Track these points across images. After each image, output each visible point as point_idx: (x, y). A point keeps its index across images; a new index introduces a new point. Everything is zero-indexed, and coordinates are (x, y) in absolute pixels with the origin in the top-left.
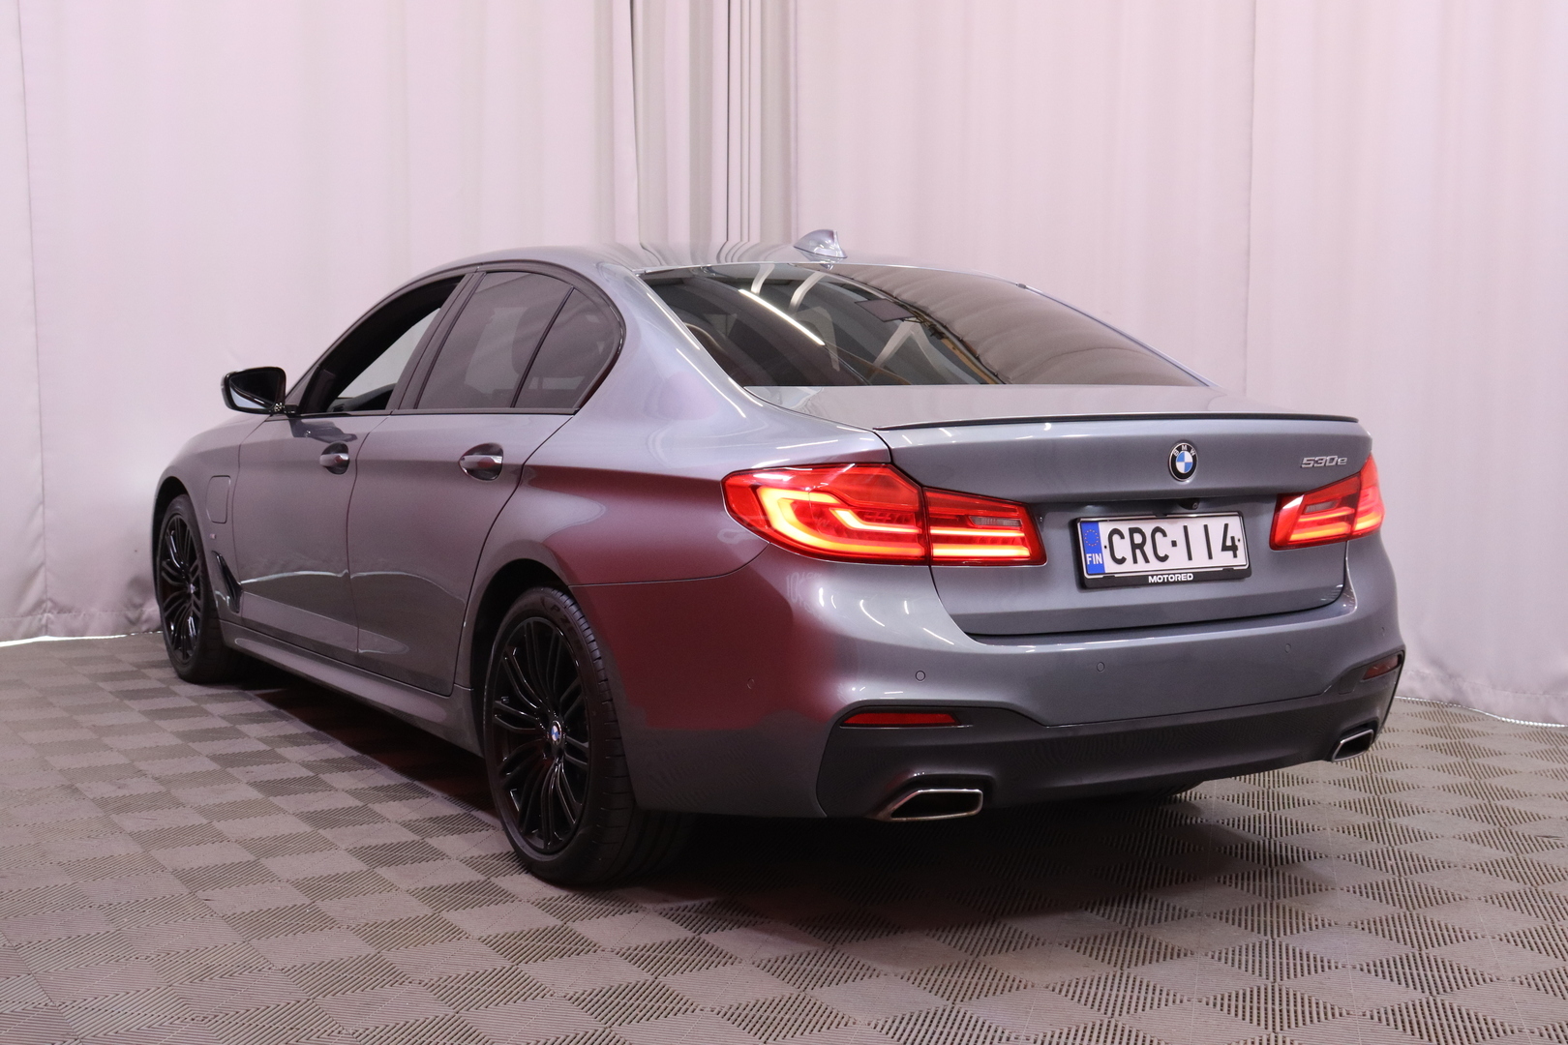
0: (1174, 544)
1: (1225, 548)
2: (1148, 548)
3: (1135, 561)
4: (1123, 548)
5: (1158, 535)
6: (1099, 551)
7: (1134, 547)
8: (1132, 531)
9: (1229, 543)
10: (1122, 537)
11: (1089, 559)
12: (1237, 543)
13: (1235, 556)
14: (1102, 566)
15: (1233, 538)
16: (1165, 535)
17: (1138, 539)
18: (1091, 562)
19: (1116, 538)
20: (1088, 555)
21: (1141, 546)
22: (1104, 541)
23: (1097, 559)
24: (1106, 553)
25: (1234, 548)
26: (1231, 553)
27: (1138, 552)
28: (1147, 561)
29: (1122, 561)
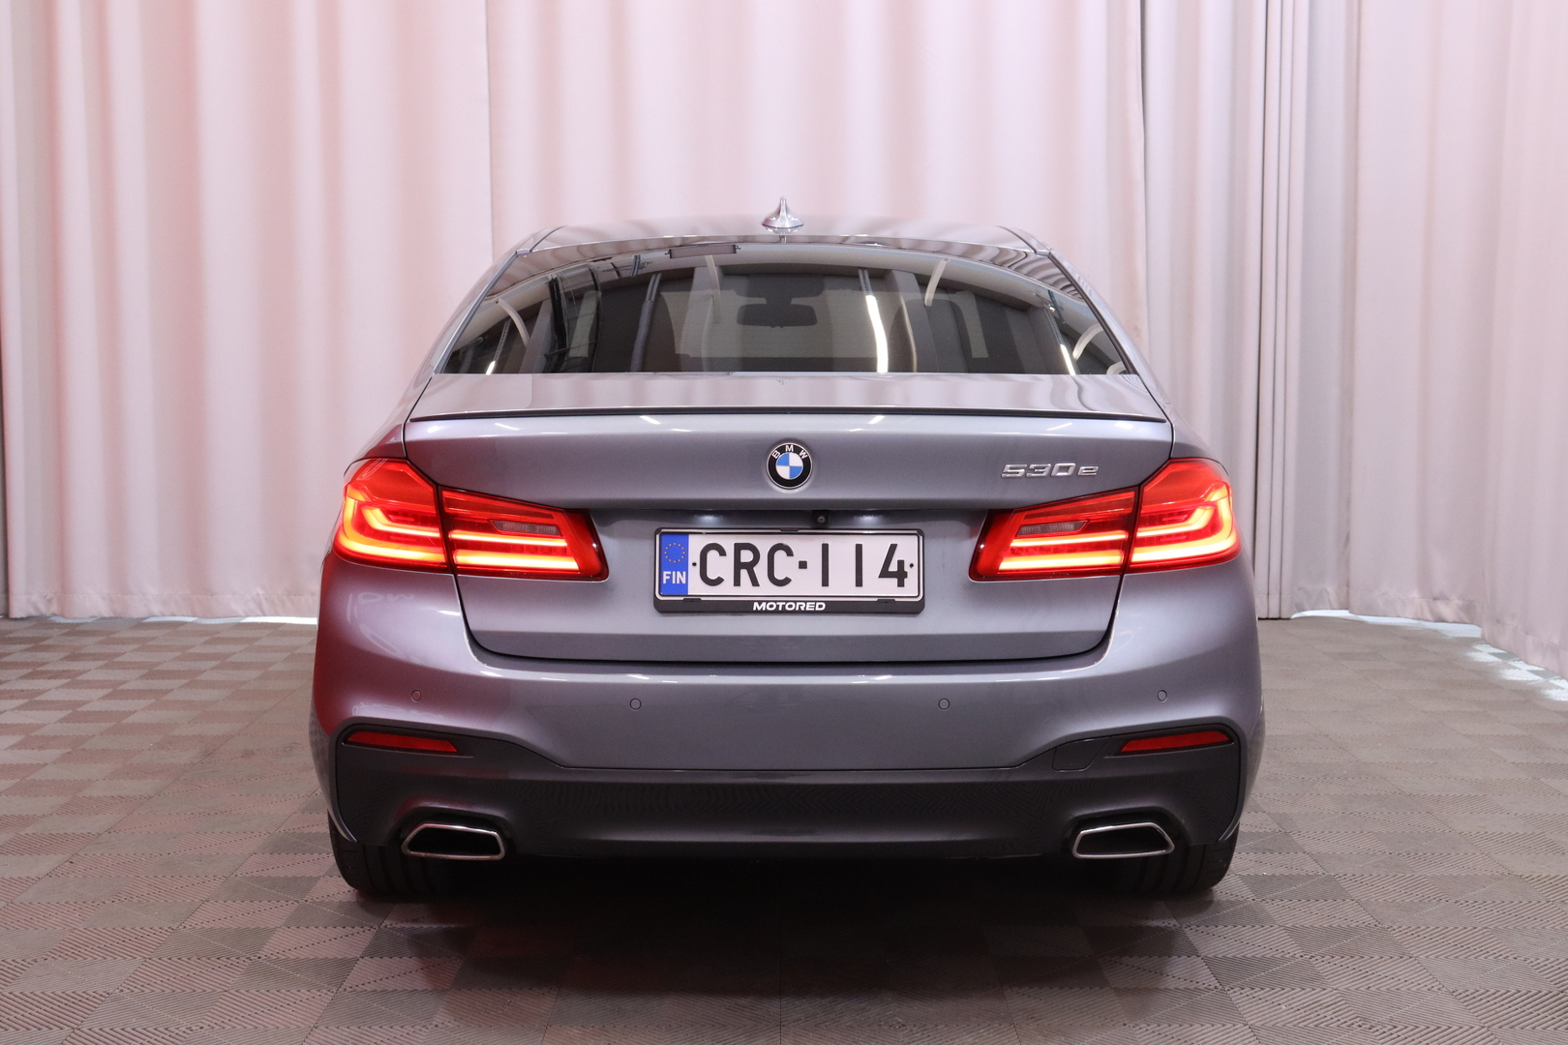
0: (803, 565)
1: (885, 573)
2: (761, 570)
3: (737, 582)
4: (721, 566)
5: (780, 555)
6: (683, 567)
7: (738, 565)
8: (738, 548)
9: (894, 567)
10: (722, 553)
11: (665, 578)
12: (907, 568)
13: (901, 584)
14: (684, 587)
15: (901, 563)
16: (789, 553)
17: (746, 556)
18: (669, 581)
19: (712, 555)
20: (665, 573)
21: (750, 567)
22: (694, 556)
23: (679, 577)
24: (694, 572)
25: (901, 576)
26: (895, 581)
27: (744, 573)
28: (755, 582)
29: (719, 581)
